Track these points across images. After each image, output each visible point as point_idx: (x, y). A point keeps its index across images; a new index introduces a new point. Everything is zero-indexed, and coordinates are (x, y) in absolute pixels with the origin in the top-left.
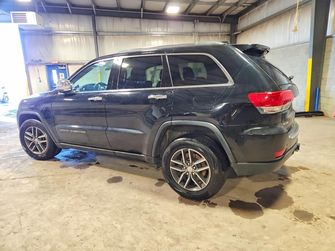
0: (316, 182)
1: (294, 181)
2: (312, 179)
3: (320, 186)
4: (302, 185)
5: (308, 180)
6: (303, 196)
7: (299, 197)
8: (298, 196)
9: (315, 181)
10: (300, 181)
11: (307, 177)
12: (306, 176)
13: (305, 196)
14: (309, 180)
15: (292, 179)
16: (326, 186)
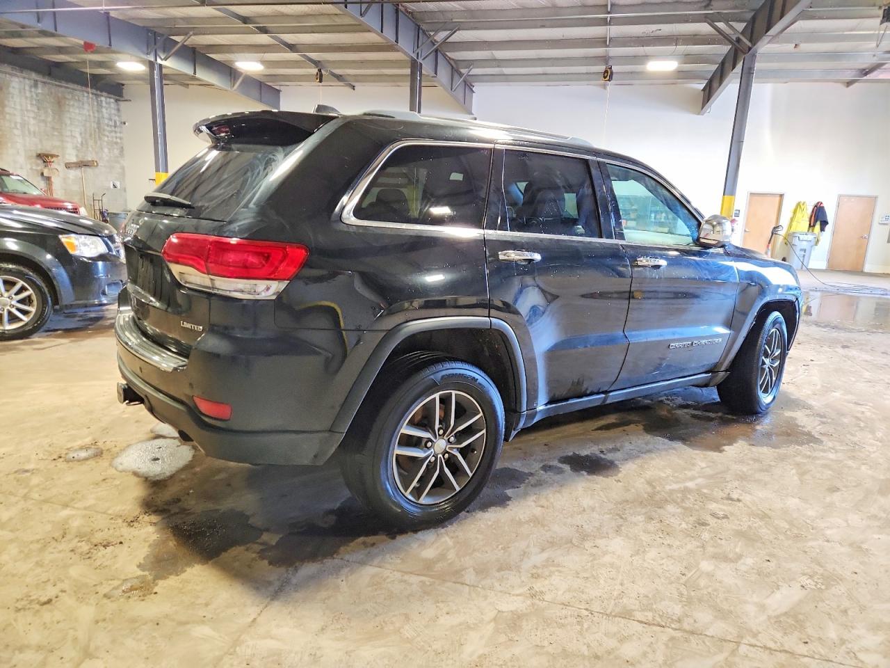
0: (70, 541)
1: (136, 513)
2: (85, 547)
3: (57, 534)
4: (110, 512)
5: (98, 537)
6: (97, 484)
7: (104, 480)
8: (106, 481)
9: (74, 543)
10: (120, 521)
11: (105, 546)
12: (110, 549)
13: (92, 486)
14: (95, 541)
15: (147, 518)
16: (38, 541)
